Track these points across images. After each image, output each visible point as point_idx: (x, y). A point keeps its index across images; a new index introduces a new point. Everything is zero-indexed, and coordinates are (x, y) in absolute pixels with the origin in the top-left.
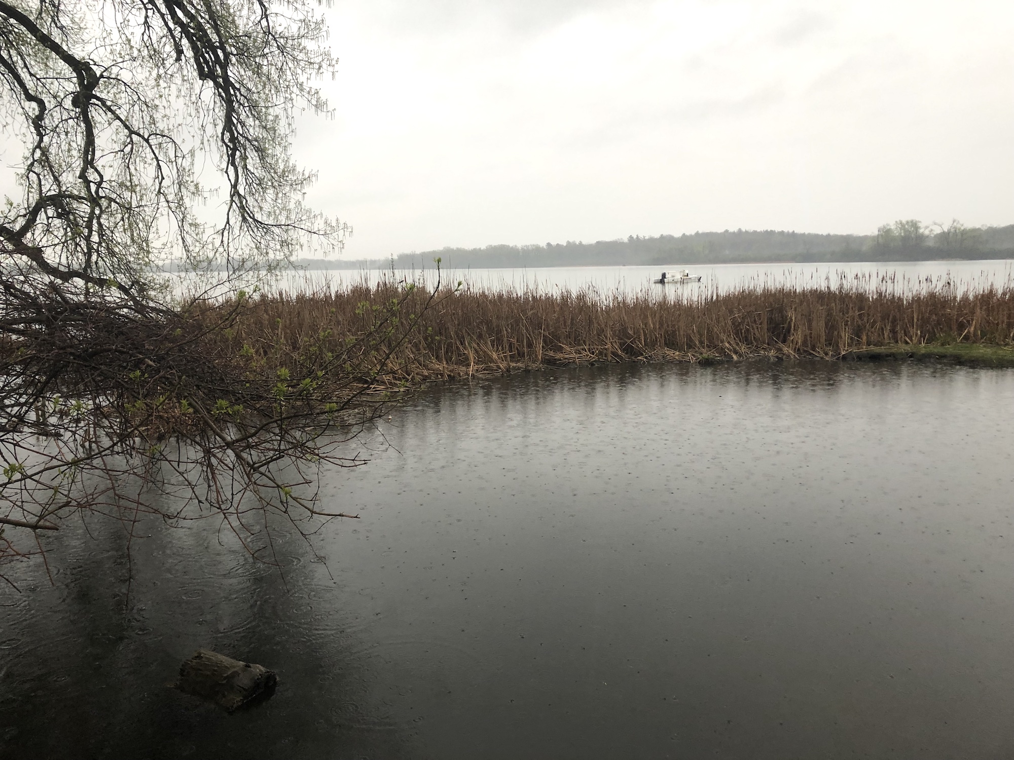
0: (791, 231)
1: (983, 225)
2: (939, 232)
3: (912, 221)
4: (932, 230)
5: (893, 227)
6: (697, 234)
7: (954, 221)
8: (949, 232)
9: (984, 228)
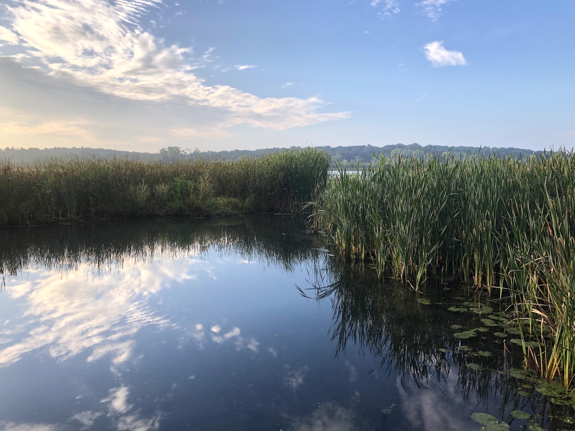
2: (189, 154)
3: (176, 147)
4: (186, 153)
5: (167, 150)
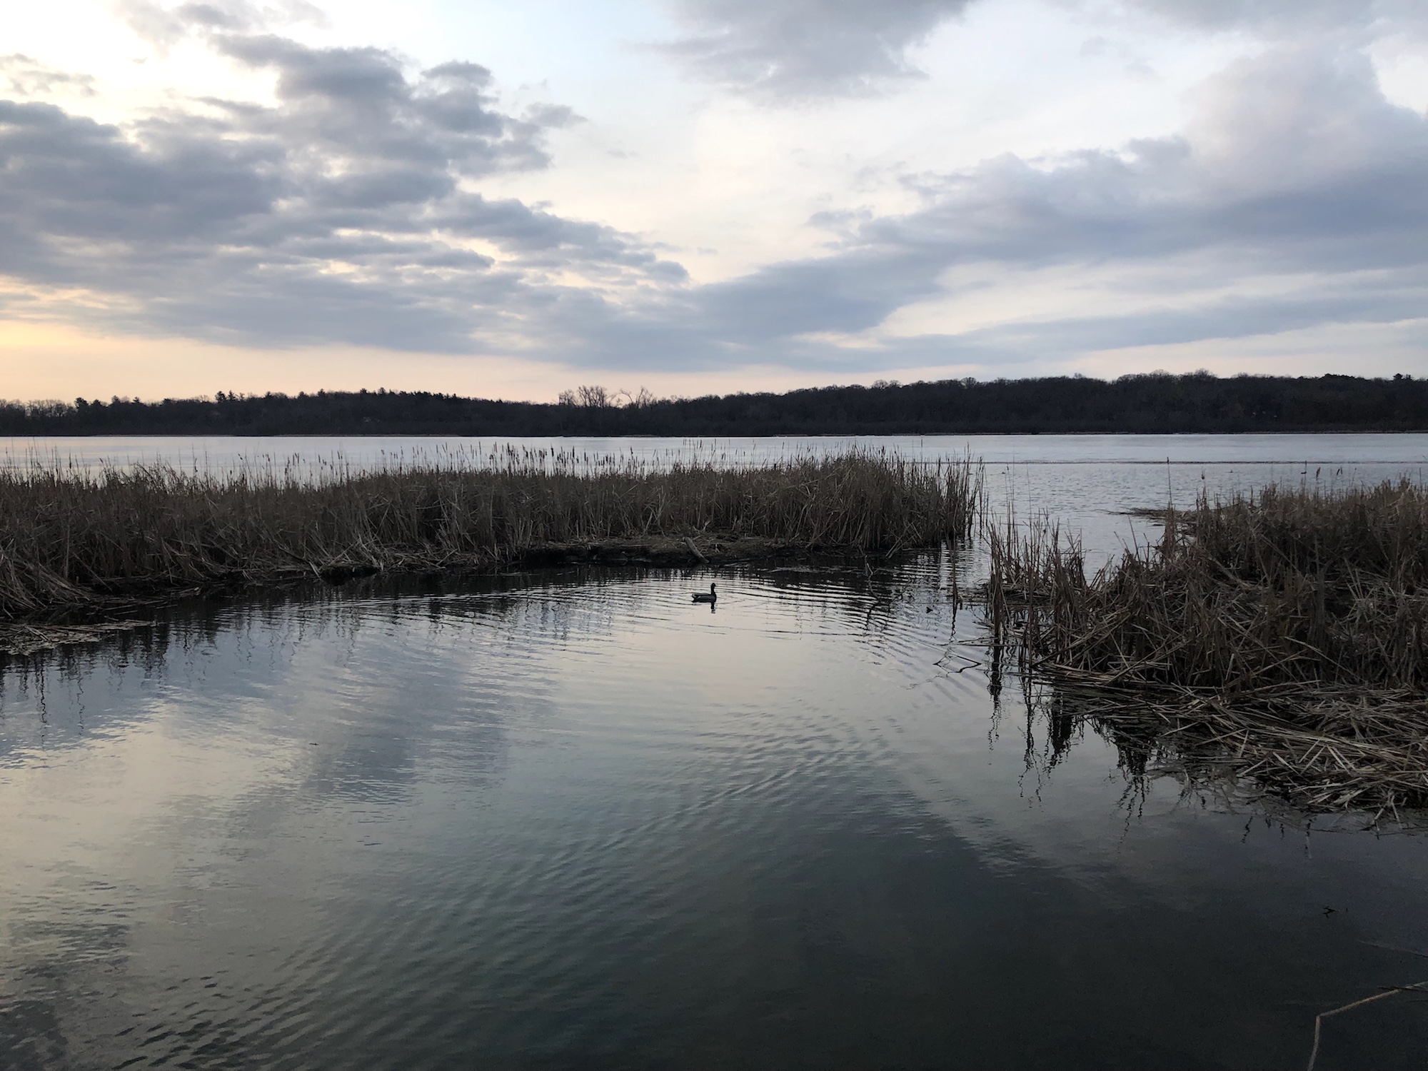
0: (451, 395)
1: (672, 397)
2: (628, 403)
3: (599, 389)
4: (619, 400)
6: (321, 393)
7: (642, 390)
8: (638, 403)
9: (674, 400)
